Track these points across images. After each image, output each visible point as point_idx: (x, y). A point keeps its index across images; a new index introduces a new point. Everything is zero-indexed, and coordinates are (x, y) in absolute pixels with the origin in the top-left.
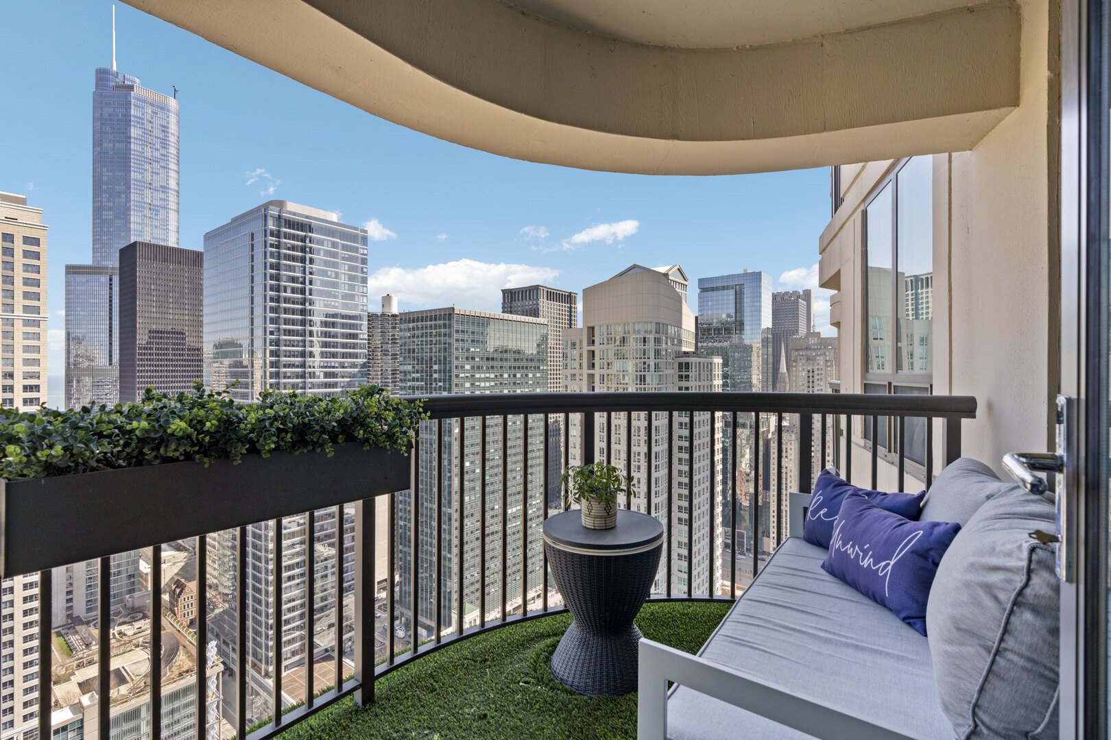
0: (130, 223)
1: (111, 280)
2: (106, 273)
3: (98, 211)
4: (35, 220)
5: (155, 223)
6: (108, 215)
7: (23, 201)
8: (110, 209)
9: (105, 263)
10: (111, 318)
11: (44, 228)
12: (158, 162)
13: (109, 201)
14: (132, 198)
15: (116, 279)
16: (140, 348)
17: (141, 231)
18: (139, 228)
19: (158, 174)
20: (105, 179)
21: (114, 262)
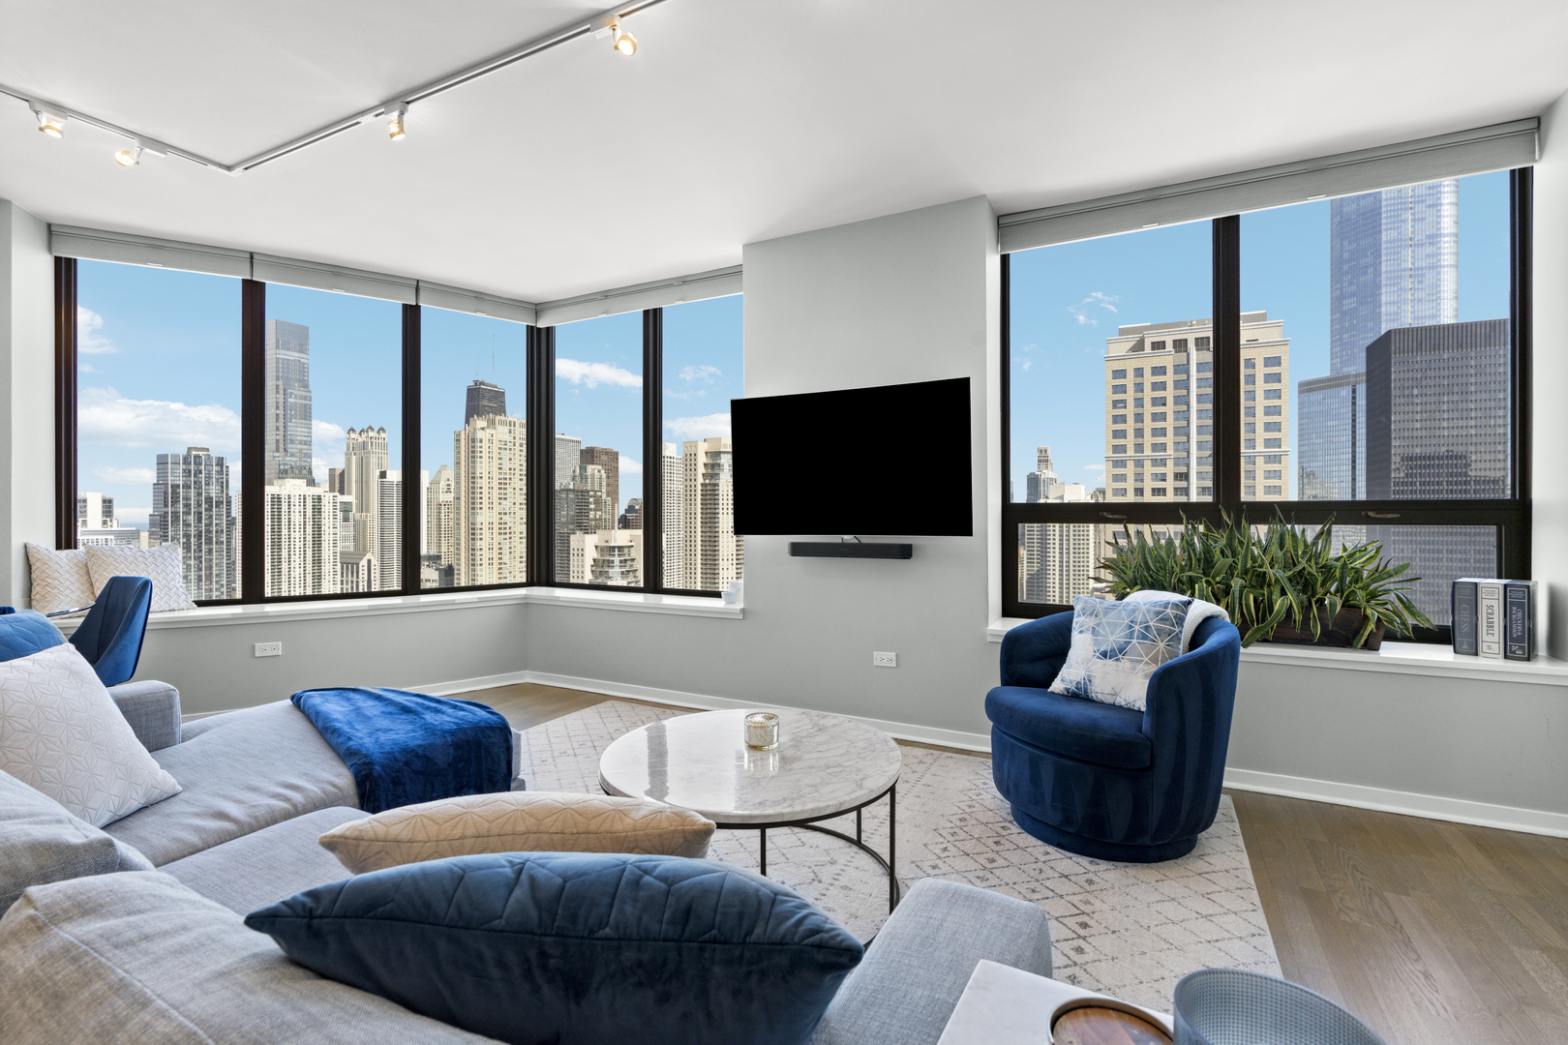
0: (1380, 306)
1: (1354, 391)
2: (1348, 384)
3: (1337, 302)
4: (1274, 335)
5: (1419, 295)
6: (1349, 304)
7: (1263, 317)
8: (1353, 295)
9: (1346, 370)
10: (1354, 444)
11: (1285, 343)
12: (1422, 201)
13: (1351, 283)
14: (1383, 269)
15: (1362, 390)
16: (1397, 484)
17: (1397, 314)
18: (1392, 309)
19: (1423, 219)
20: (1346, 256)
21: (1359, 366)
